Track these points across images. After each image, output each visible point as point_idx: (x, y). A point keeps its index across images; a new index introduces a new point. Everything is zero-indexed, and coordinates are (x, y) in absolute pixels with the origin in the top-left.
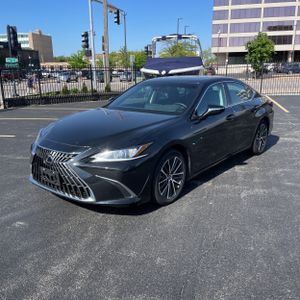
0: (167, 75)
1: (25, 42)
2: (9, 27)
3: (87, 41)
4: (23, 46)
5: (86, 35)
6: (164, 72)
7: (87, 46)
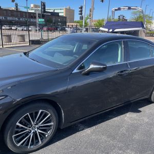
0: (112, 32)
1: (61, 13)
2: (42, 2)
3: (81, 11)
4: (60, 14)
5: (81, 8)
6: (111, 30)
7: (81, 14)
